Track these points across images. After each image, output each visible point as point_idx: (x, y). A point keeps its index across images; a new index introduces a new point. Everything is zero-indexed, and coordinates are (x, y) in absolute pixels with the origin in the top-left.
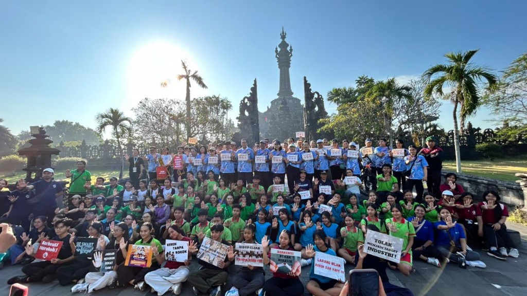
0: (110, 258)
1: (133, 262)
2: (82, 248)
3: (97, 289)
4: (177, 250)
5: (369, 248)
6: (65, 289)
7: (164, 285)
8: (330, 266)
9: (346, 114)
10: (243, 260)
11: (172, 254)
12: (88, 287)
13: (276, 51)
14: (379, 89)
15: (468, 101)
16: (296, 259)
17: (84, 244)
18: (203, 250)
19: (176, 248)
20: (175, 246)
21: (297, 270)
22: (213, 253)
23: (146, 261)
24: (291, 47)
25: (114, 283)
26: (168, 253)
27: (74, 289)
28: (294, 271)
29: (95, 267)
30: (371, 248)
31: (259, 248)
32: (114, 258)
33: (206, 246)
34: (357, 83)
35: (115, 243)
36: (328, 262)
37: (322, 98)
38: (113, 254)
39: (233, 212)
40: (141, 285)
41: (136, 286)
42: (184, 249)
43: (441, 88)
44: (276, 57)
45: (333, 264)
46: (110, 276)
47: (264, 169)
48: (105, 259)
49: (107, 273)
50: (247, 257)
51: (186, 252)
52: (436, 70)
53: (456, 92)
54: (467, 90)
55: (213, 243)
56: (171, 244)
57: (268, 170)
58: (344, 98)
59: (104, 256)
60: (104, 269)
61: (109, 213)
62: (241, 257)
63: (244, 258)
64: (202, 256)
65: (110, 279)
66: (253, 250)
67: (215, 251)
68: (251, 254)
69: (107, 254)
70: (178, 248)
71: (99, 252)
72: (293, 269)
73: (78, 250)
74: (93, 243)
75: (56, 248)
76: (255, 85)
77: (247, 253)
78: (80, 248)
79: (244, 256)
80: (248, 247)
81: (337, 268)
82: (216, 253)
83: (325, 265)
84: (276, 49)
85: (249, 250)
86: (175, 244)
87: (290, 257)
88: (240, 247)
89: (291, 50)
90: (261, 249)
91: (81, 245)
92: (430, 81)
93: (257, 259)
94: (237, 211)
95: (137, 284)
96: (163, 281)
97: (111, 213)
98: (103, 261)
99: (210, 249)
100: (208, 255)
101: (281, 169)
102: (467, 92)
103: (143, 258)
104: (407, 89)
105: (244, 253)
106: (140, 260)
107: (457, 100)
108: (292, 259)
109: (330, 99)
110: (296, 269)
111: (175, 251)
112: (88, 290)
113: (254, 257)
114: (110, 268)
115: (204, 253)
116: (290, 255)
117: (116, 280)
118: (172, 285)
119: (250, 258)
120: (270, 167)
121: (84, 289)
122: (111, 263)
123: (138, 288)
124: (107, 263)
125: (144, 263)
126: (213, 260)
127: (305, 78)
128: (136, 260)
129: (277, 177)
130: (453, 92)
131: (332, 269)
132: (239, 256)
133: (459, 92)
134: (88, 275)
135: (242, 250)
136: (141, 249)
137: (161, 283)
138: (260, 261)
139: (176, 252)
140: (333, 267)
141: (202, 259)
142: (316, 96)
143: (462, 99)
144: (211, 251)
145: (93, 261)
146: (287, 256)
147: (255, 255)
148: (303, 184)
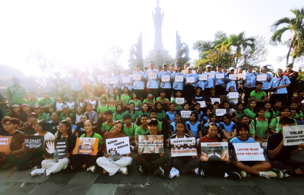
0: (62, 147)
1: (81, 151)
2: (31, 144)
3: (53, 173)
4: (119, 146)
5: (288, 141)
6: (24, 173)
7: (114, 167)
8: (249, 151)
9: (206, 58)
10: (178, 152)
11: (114, 149)
12: (45, 171)
13: (153, 14)
14: (233, 39)
15: (300, 46)
16: (224, 148)
17: (33, 141)
18: (142, 146)
19: (117, 144)
20: (116, 143)
21: (226, 157)
22: (152, 144)
23: (93, 150)
24: (163, 11)
25: (69, 167)
26: (110, 150)
27: (33, 173)
28: (223, 158)
29: (48, 154)
30: (289, 140)
31: (191, 141)
32: (65, 146)
33: (144, 142)
34: (215, 36)
35: (62, 137)
36: (247, 149)
37: (188, 47)
38: (65, 143)
39: (151, 115)
40: (93, 168)
41: (88, 169)
42: (125, 144)
43: (280, 37)
44: (153, 18)
45: (251, 149)
46: (64, 162)
47: (167, 86)
48: (57, 147)
49: (60, 160)
50: (182, 149)
51: (127, 145)
52: (282, 21)
53: (292, 40)
54: (301, 37)
55: (148, 137)
56: (112, 142)
57: (170, 87)
58: (204, 48)
59: (56, 145)
60: (57, 155)
61: (53, 116)
62: (176, 150)
63: (179, 150)
64: (143, 150)
65: (65, 165)
66: (186, 143)
67: (153, 143)
68: (185, 146)
69: (59, 143)
70: (119, 144)
71: (51, 142)
72: (222, 156)
73: (27, 146)
74: (40, 140)
75: (6, 142)
76: (141, 35)
77: (181, 146)
78: (29, 144)
79: (179, 148)
80: (182, 141)
81: (255, 152)
82: (153, 145)
83: (245, 152)
84: (153, 12)
85: (182, 143)
86: (116, 141)
87: (218, 147)
88: (175, 142)
89: (163, 13)
90: (193, 141)
91: (29, 141)
92: (277, 30)
93: (190, 150)
94: (155, 114)
95: (88, 168)
96: (111, 164)
97: (55, 116)
98: (56, 149)
99: (148, 143)
100: (148, 148)
101: (180, 86)
102: (301, 39)
103: (90, 147)
104: (252, 40)
105: (179, 146)
106: (87, 149)
107: (292, 44)
108: (220, 149)
109: (194, 48)
110: (224, 156)
111: (116, 147)
112: (46, 174)
113: (188, 149)
114: (63, 154)
115: (144, 148)
116: (218, 146)
117: (69, 165)
118: (120, 167)
119: (185, 149)
120: (172, 86)
121: (42, 173)
122: (63, 150)
123: (90, 171)
124: (59, 151)
125: (90, 152)
126: (154, 150)
127: (177, 32)
128: (84, 149)
129: (179, 92)
130: (290, 40)
131: (251, 154)
132: (174, 149)
133: (294, 39)
134: (44, 162)
135: (176, 144)
136: (88, 140)
137: (111, 166)
138: (193, 151)
139: (118, 148)
140: (251, 152)
141: (145, 152)
142: (184, 46)
143: (296, 44)
144: (149, 144)
145: (46, 149)
146: (216, 147)
147: (189, 147)
148: (199, 97)
